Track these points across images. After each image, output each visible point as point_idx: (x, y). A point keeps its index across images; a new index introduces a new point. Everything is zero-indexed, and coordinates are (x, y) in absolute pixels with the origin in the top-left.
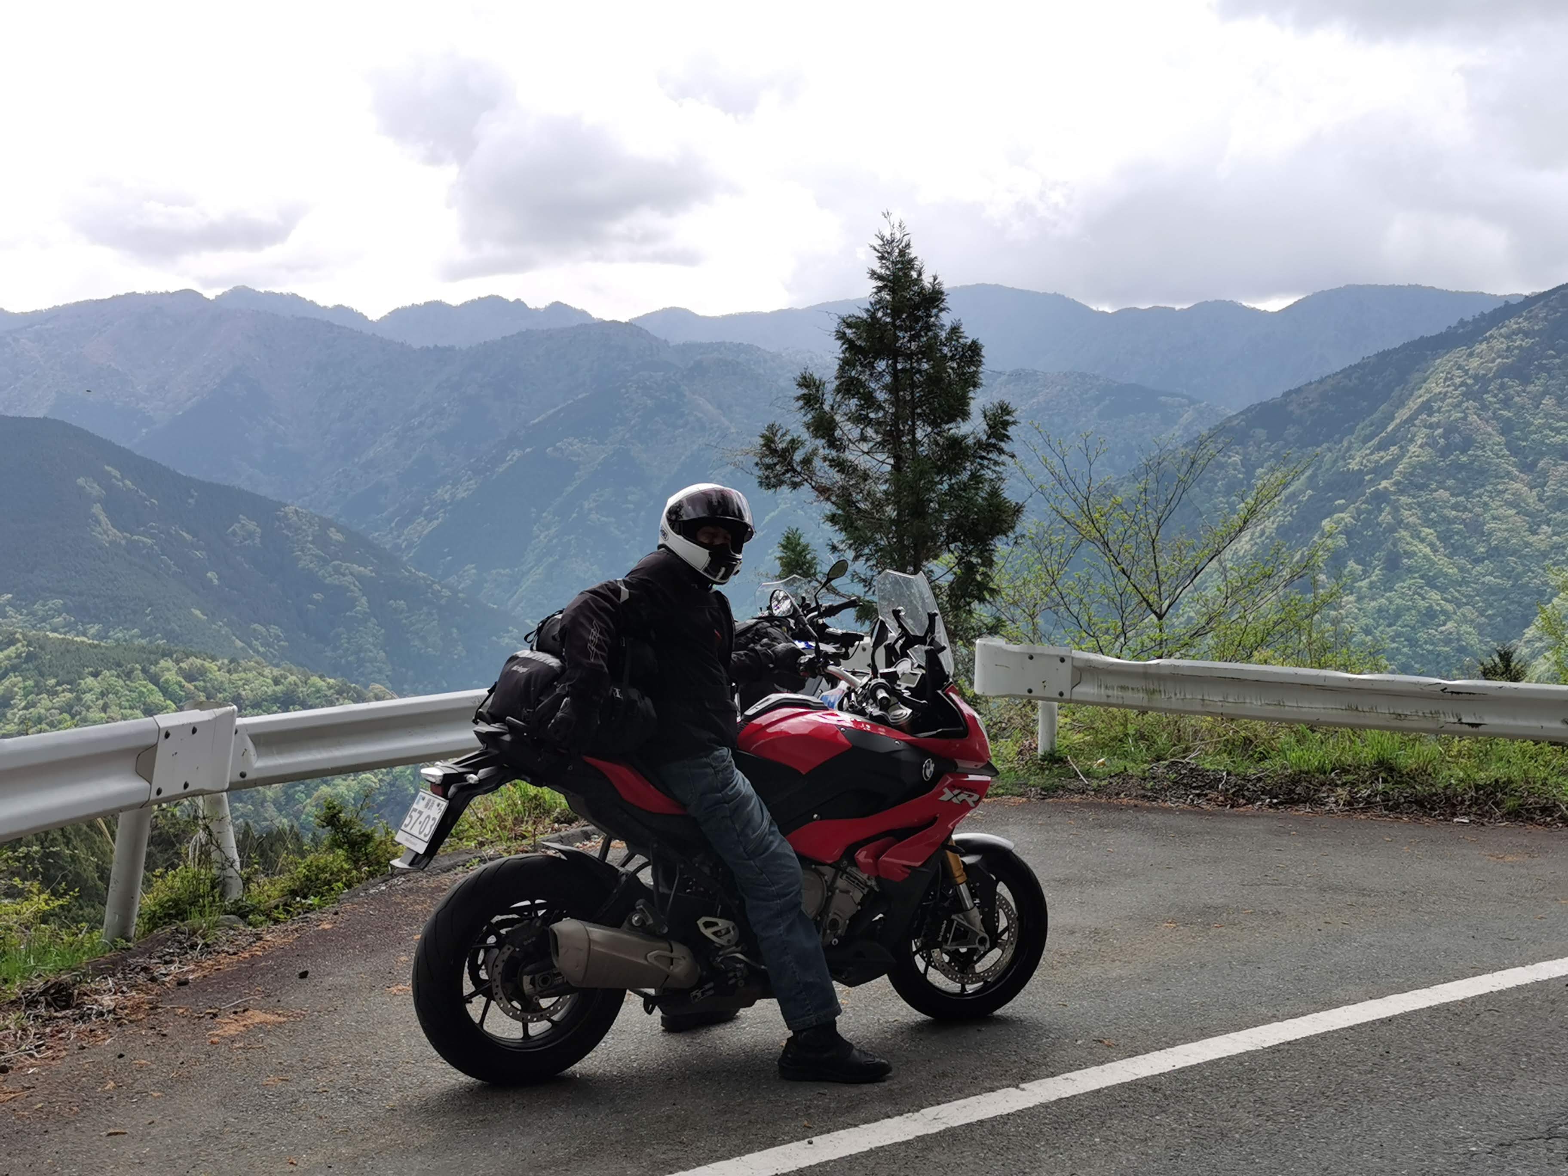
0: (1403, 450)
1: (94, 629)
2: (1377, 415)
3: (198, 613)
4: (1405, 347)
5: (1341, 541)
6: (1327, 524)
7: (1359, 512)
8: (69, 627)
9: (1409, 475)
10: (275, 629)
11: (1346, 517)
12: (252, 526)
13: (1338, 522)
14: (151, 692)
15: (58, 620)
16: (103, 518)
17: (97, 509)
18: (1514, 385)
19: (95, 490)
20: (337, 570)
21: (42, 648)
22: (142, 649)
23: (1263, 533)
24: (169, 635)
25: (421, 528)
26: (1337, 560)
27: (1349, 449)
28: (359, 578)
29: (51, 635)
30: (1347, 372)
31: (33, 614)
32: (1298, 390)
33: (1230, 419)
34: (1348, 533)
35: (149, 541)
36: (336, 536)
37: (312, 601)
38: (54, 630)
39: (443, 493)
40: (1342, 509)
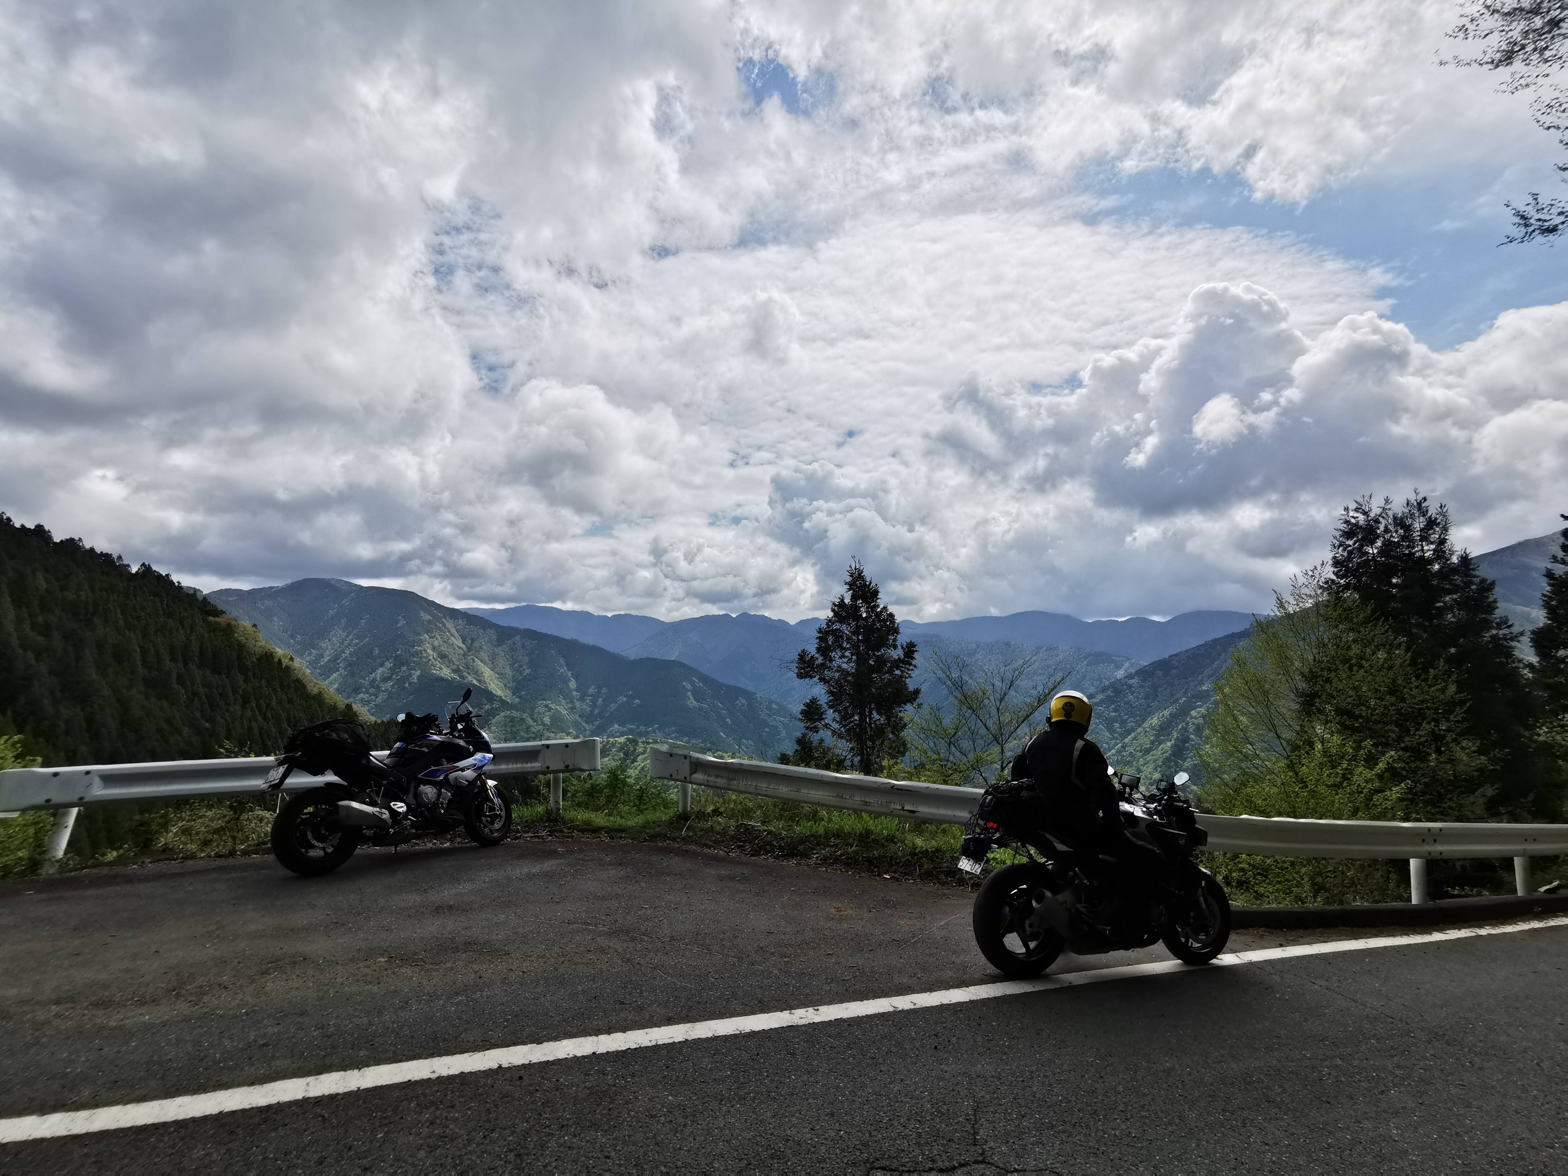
1: (686, 739)
2: (1215, 666)
3: (722, 734)
4: (1226, 636)
5: (1201, 721)
6: (1193, 713)
7: (1209, 708)
8: (677, 738)
10: (750, 742)
11: (1202, 710)
12: (744, 701)
13: (1199, 713)
16: (691, 697)
17: (689, 694)
19: (689, 686)
20: (775, 719)
23: (1163, 716)
24: (712, 743)
26: (1199, 730)
27: (1202, 680)
30: (1199, 647)
32: (1176, 655)
33: (1145, 667)
34: (1203, 717)
35: (707, 706)
36: (774, 706)
40: (1200, 707)
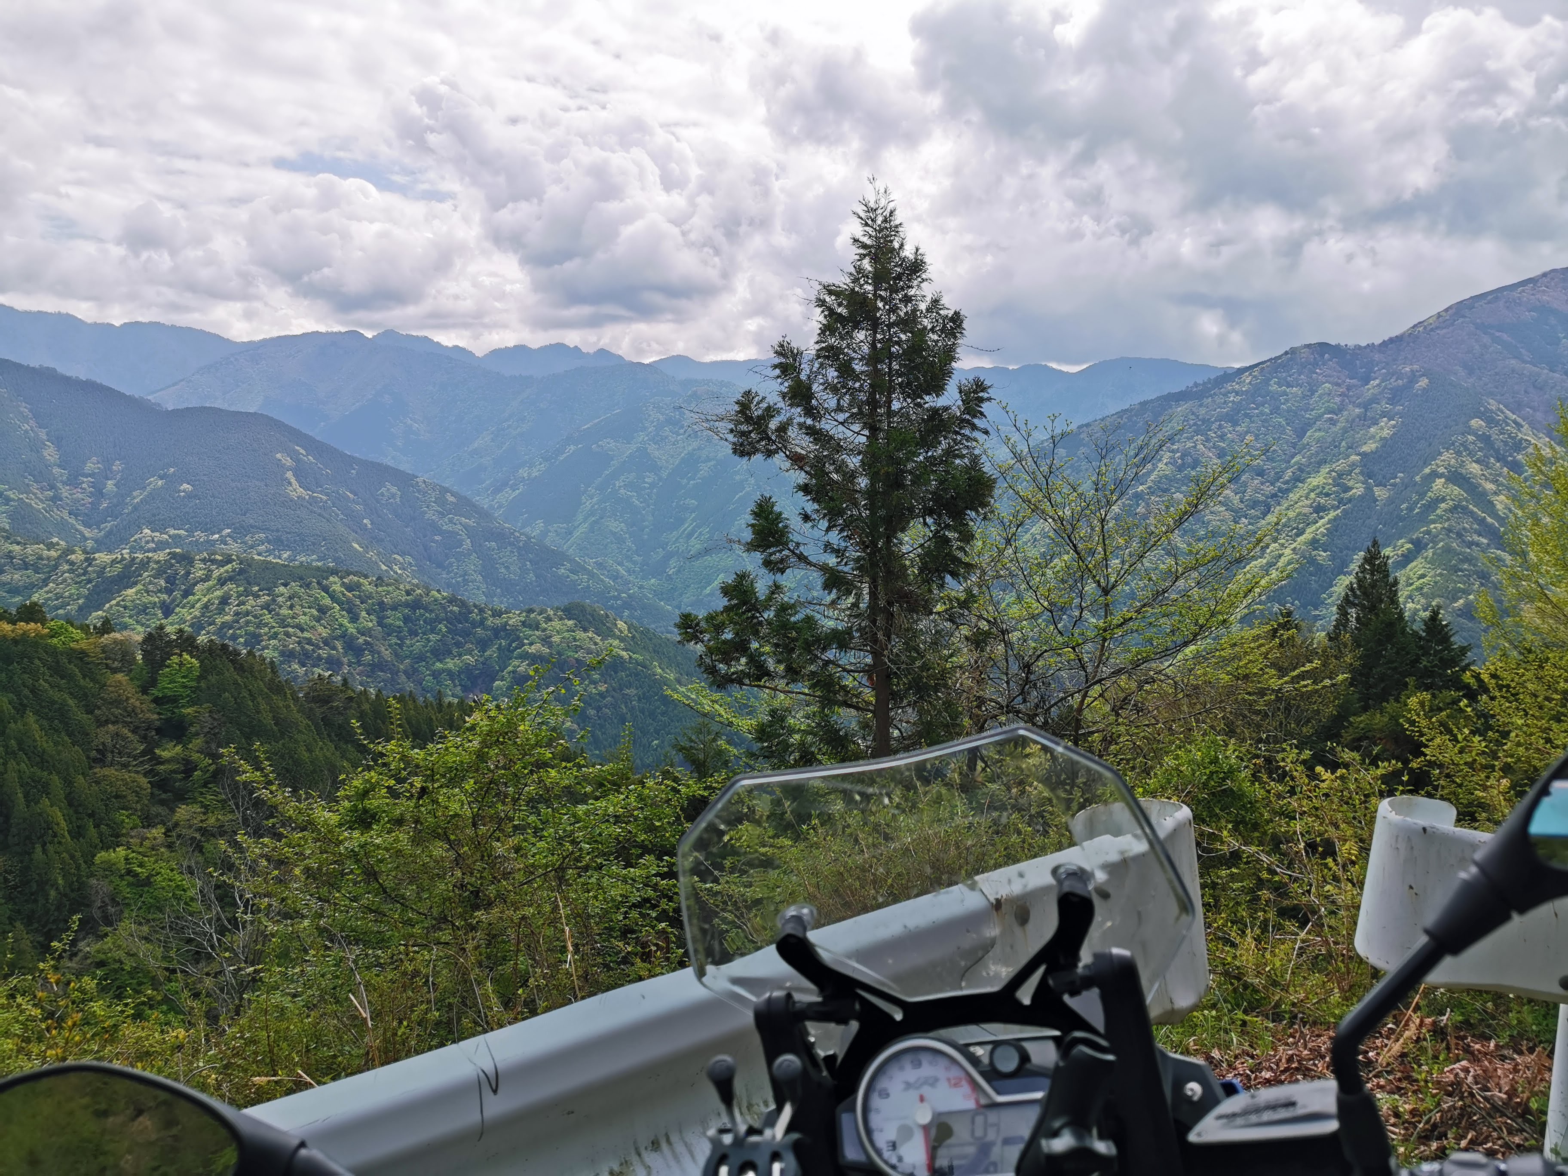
0: (1155, 467)
3: (356, 546)
8: (270, 552)
9: (1157, 482)
10: (408, 559)
12: (394, 490)
14: (322, 597)
15: (262, 548)
16: (293, 480)
17: (289, 475)
18: (1228, 427)
19: (288, 462)
20: (451, 521)
21: (250, 565)
22: (318, 569)
25: (508, 495)
28: (466, 527)
29: (256, 557)
31: (245, 543)
35: (324, 498)
36: (450, 498)
37: (433, 541)
38: (259, 554)
39: (523, 473)
